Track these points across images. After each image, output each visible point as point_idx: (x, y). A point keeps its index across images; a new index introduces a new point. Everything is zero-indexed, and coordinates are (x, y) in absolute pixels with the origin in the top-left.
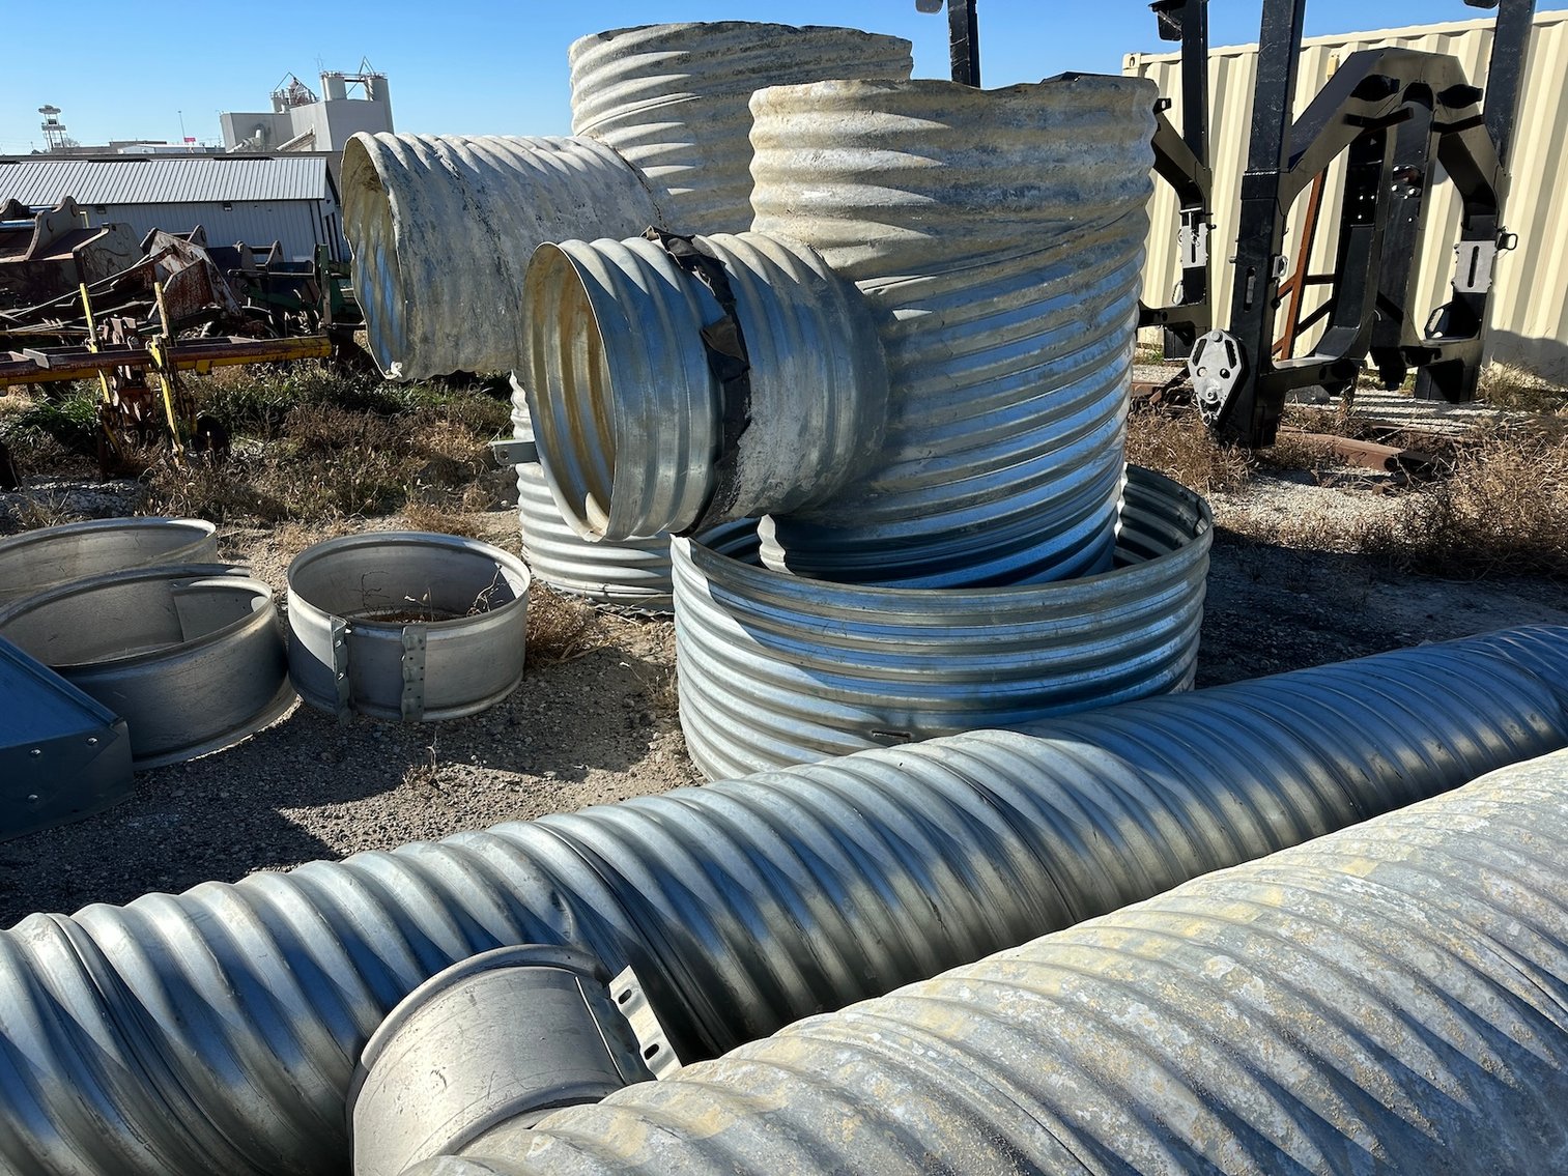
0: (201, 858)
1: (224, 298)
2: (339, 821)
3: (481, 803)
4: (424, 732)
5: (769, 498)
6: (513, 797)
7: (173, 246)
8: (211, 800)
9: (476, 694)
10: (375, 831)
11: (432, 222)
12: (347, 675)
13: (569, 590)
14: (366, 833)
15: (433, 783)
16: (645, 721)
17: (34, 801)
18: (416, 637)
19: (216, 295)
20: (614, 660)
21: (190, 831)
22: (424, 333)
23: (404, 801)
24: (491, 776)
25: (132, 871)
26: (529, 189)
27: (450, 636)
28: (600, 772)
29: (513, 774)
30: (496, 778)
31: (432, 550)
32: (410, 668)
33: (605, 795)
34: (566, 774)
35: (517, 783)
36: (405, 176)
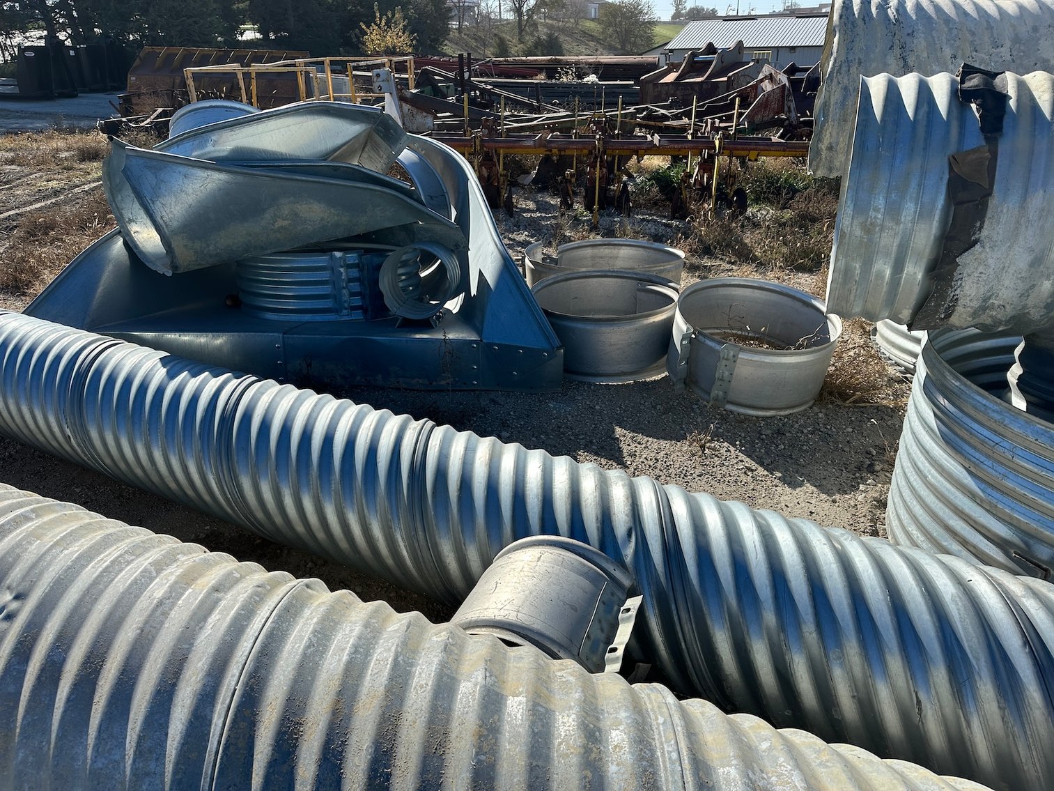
0: (564, 434)
1: (790, 111)
2: (639, 446)
3: (720, 472)
4: (722, 416)
5: (991, 316)
6: (743, 477)
7: (771, 74)
8: (590, 407)
9: (764, 404)
10: (651, 460)
11: (859, 59)
12: (687, 363)
13: (892, 357)
14: (646, 458)
15: (703, 447)
16: (871, 469)
17: (515, 375)
18: (732, 353)
19: (786, 109)
20: (886, 417)
21: (570, 419)
22: (830, 143)
23: (678, 452)
24: (740, 458)
25: (534, 427)
26: (955, 32)
27: (755, 359)
28: (812, 488)
29: (754, 463)
30: (742, 461)
31: (790, 300)
32: (722, 371)
33: (803, 504)
34: (788, 479)
35: (752, 470)
36: (853, 24)
